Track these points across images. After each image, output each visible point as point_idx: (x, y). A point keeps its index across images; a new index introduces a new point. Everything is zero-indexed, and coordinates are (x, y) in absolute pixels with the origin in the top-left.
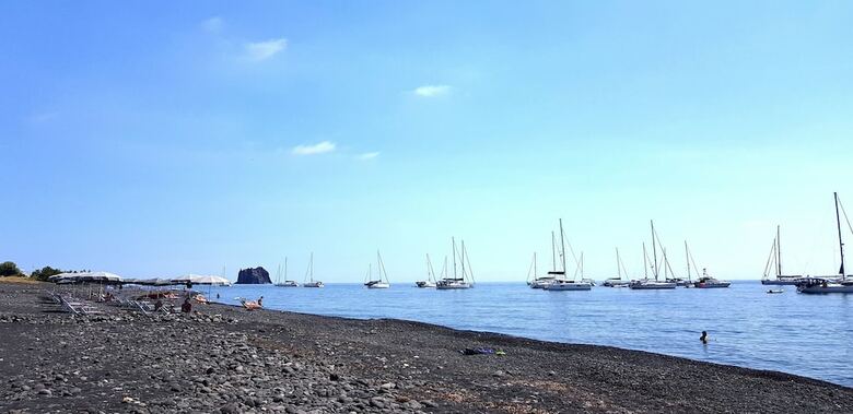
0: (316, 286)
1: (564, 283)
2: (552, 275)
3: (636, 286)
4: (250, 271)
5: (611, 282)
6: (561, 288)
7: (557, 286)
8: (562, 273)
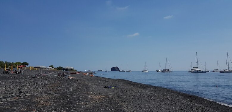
0: (129, 71)
1: (198, 71)
2: (194, 69)
3: (221, 72)
4: (114, 68)
5: (215, 70)
6: (197, 72)
7: (196, 72)
8: (197, 68)
